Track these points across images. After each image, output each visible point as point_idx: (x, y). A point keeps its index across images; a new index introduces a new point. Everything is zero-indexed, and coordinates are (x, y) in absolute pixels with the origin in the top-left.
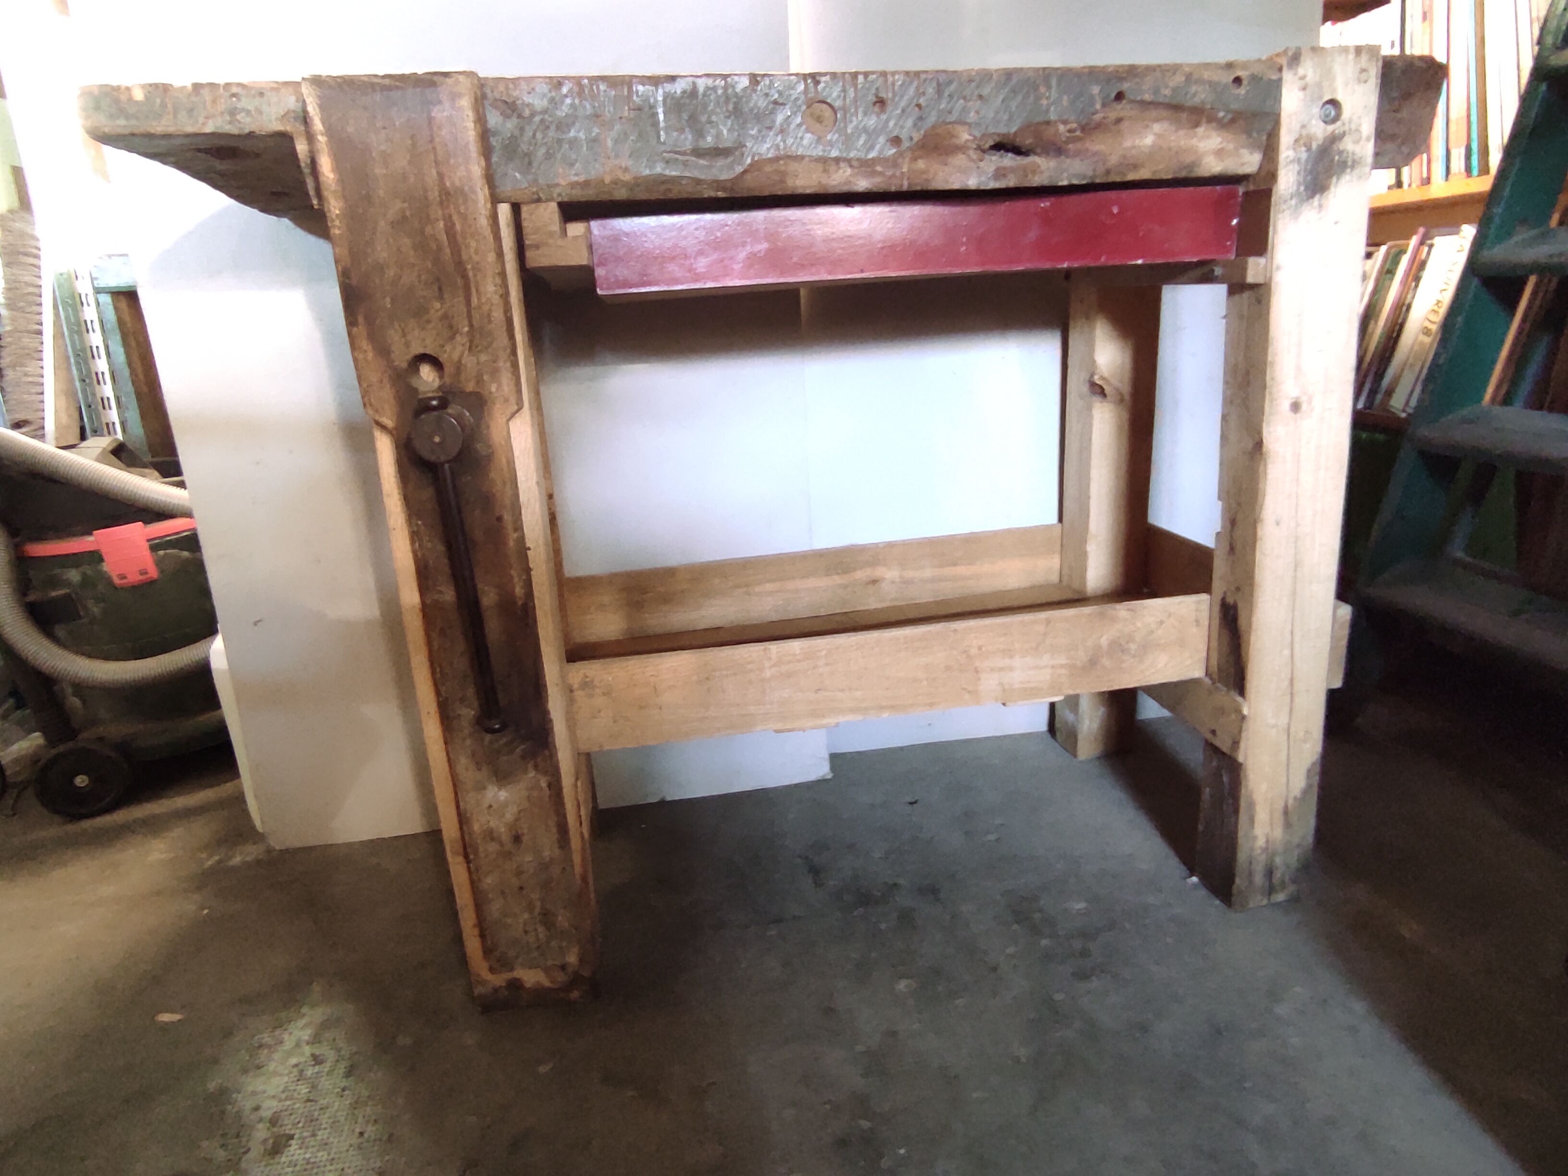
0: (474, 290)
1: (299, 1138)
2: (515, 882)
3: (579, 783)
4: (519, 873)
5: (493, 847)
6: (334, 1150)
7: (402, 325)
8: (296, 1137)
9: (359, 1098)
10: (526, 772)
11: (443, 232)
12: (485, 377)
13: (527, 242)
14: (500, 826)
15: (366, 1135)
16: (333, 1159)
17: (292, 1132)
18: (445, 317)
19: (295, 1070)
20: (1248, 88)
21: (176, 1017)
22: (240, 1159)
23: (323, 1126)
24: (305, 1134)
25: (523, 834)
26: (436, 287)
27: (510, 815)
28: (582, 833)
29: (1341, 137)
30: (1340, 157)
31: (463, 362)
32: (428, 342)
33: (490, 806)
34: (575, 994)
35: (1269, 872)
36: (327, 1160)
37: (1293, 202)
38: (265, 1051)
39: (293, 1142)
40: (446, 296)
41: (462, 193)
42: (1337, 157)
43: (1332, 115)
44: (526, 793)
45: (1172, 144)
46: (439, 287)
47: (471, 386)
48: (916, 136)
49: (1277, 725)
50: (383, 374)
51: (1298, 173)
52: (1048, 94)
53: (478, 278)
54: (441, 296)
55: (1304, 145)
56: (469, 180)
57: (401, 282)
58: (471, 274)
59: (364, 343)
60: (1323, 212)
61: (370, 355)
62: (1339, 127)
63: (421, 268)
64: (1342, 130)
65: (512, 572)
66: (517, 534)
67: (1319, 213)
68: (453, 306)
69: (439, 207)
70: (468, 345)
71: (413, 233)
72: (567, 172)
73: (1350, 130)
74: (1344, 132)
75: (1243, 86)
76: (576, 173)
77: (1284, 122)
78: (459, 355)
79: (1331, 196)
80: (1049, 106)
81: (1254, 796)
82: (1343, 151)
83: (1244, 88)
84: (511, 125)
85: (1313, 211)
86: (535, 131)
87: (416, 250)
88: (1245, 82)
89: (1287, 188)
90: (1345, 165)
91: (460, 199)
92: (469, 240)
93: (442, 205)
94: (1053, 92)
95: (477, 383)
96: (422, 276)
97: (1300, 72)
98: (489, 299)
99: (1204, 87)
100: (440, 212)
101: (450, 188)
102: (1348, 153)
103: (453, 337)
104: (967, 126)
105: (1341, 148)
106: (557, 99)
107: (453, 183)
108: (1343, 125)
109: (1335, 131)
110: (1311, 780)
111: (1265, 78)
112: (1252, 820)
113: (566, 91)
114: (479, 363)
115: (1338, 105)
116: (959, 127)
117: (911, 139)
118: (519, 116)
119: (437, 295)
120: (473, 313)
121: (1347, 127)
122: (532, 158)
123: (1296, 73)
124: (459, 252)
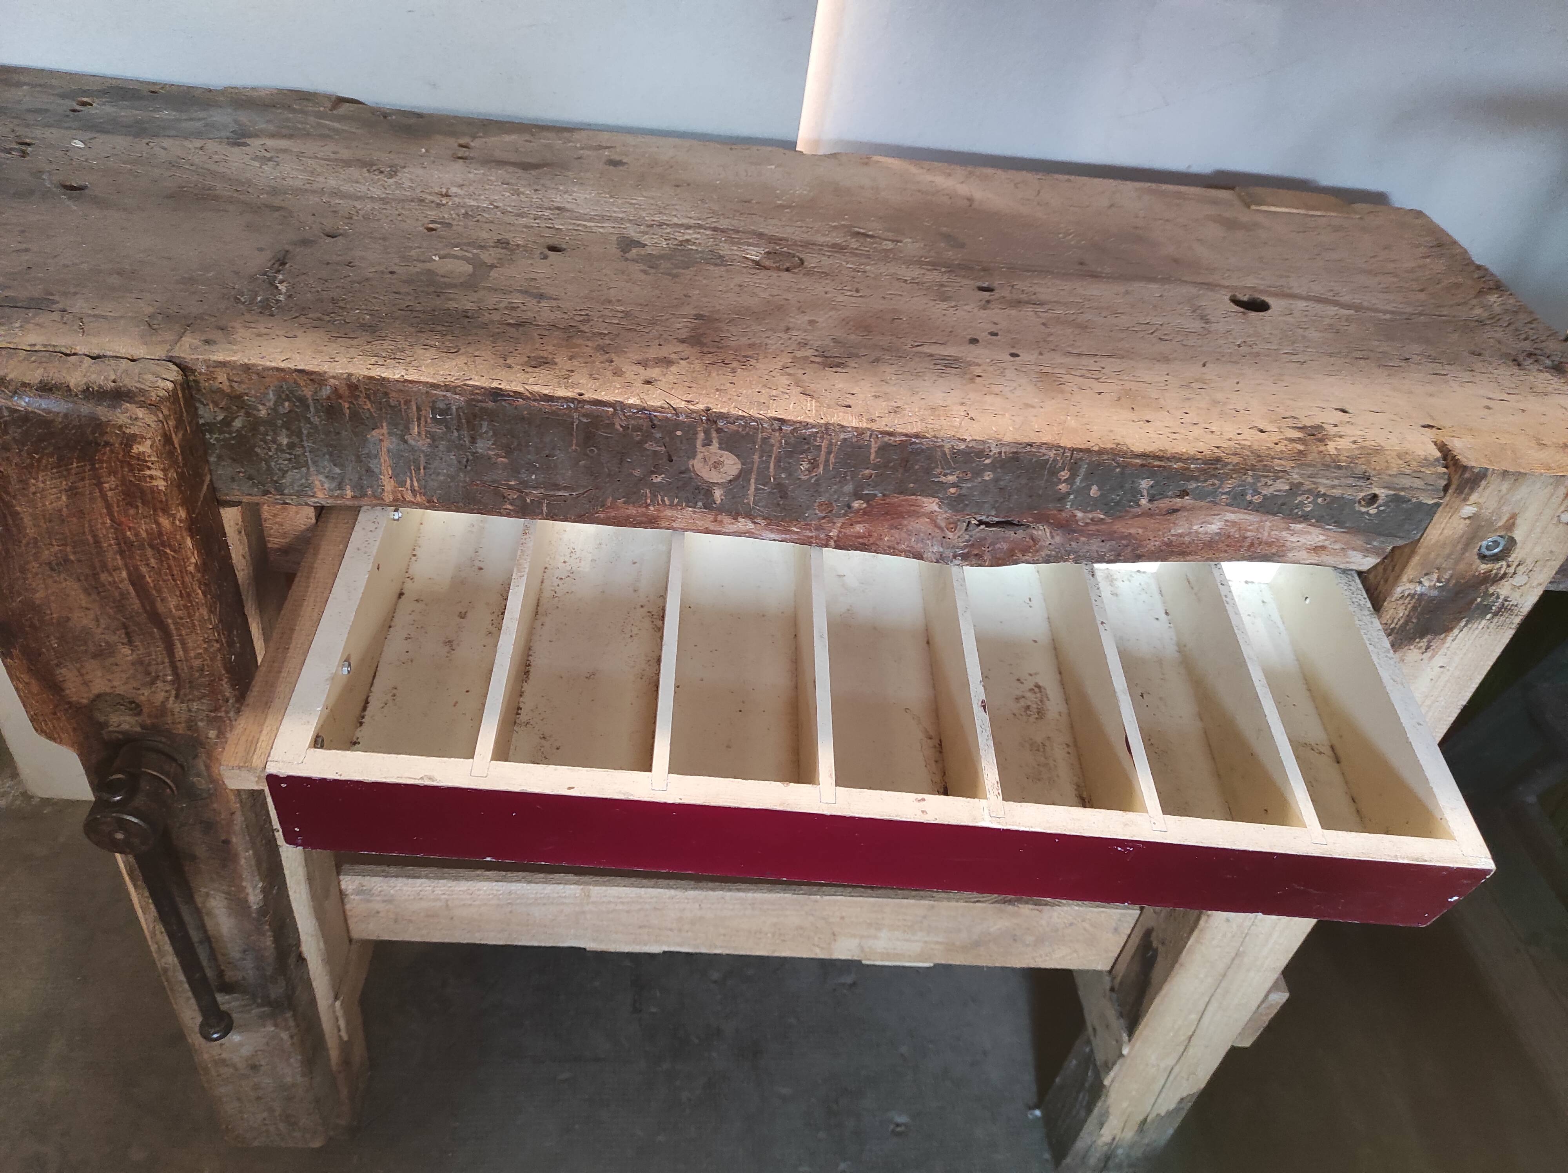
0: (178, 644)
2: (253, 1094)
4: (256, 1088)
7: (78, 666)
10: (264, 1026)
11: (126, 582)
12: (201, 724)
18: (140, 662)
20: (1382, 508)
26: (121, 632)
28: (341, 1037)
29: (1498, 579)
30: (1482, 601)
31: (169, 706)
32: (116, 683)
35: (1107, 1158)
40: (137, 643)
41: (151, 546)
42: (1479, 600)
43: (1496, 551)
44: (265, 1040)
45: (1249, 534)
46: (128, 634)
47: (181, 729)
48: (856, 505)
49: (1158, 1065)
50: (56, 706)
51: (1414, 608)
52: (1070, 481)
53: (183, 633)
54: (130, 642)
55: (1439, 581)
56: (160, 534)
57: (70, 624)
58: (172, 627)
59: (25, 677)
60: (1429, 654)
61: (35, 688)
62: (1501, 567)
63: (99, 613)
64: (1502, 572)
65: (244, 884)
66: (251, 852)
67: (1423, 653)
68: (150, 655)
69: (118, 557)
70: (174, 692)
71: (82, 578)
72: (326, 486)
73: (1515, 573)
74: (1505, 574)
75: (1375, 506)
76: (340, 487)
77: (1421, 550)
78: (161, 699)
79: (1449, 639)
80: (1069, 494)
81: (1111, 1110)
82: (1493, 594)
83: (1377, 508)
84: (237, 423)
85: (1416, 650)
86: (276, 434)
87: (89, 594)
88: (1380, 501)
89: (1390, 622)
90: (1486, 609)
91: (149, 552)
92: (166, 594)
93: (121, 552)
94: (1078, 480)
95: (189, 728)
96: (102, 621)
97: (1474, 497)
98: (201, 654)
99: (1315, 500)
100: (120, 562)
101: (133, 538)
102: (1498, 597)
103: (153, 682)
104: (937, 500)
105: (1491, 590)
106: (310, 401)
107: (137, 535)
108: (1508, 566)
109: (1491, 571)
110: (1181, 1106)
111: (1414, 500)
112: (1102, 1125)
113: (326, 392)
114: (190, 711)
115: (1512, 541)
116: (925, 499)
117: (849, 507)
118: (248, 414)
119: (125, 641)
120: (179, 664)
121: (1511, 570)
122: (273, 464)
123: (1465, 500)
124: (153, 604)
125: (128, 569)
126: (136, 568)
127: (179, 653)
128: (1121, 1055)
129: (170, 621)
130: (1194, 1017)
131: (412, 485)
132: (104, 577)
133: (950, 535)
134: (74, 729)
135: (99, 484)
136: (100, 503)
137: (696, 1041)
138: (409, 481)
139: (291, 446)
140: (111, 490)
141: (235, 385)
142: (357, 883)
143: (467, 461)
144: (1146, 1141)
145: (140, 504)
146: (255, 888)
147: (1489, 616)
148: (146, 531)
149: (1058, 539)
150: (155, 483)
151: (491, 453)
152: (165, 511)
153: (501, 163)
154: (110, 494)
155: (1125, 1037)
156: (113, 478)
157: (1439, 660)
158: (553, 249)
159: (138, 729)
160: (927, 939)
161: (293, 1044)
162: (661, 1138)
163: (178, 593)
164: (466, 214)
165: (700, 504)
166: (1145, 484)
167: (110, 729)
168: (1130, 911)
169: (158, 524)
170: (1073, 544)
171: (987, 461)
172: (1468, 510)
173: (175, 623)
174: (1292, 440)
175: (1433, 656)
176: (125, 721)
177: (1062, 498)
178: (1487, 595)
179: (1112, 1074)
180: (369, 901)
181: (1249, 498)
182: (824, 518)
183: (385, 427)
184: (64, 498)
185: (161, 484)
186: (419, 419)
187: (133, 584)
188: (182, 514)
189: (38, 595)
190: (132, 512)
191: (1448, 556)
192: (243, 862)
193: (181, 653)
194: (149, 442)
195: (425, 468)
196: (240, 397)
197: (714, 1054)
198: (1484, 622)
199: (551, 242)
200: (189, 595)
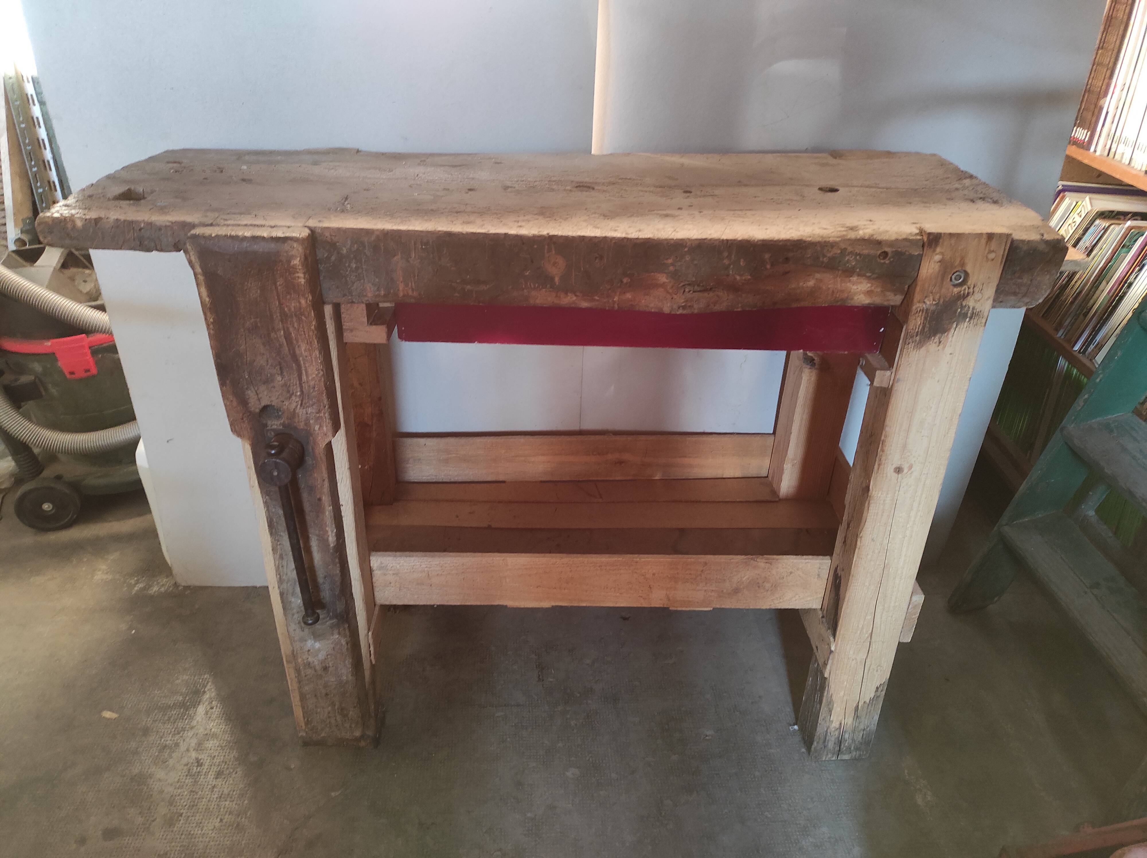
0: (304, 372)
1: (185, 816)
2: (324, 691)
3: (370, 633)
4: (326, 686)
5: (309, 671)
6: (205, 828)
7: (256, 389)
8: (184, 815)
9: (222, 794)
10: (333, 634)
11: (283, 337)
12: (311, 422)
13: (344, 327)
14: (315, 661)
15: (224, 821)
16: (204, 834)
17: (182, 811)
18: (285, 385)
19: (186, 767)
20: (892, 260)
21: (114, 715)
22: (150, 824)
23: (200, 810)
24: (189, 814)
25: (329, 667)
26: (278, 367)
27: (321, 656)
28: (371, 660)
29: (965, 296)
30: (961, 310)
31: (297, 411)
32: (273, 399)
33: (309, 651)
34: (363, 744)
35: (840, 742)
36: (200, 834)
37: (918, 338)
38: (168, 751)
39: (182, 819)
40: (285, 373)
41: (296, 315)
42: (959, 310)
43: (960, 281)
44: (332, 646)
45: (829, 286)
46: (281, 368)
47: (302, 426)
48: (625, 280)
49: (856, 659)
50: (243, 415)
51: (925, 318)
52: (729, 257)
53: (307, 365)
54: (282, 373)
55: (934, 300)
56: (300, 308)
57: (255, 364)
58: (302, 362)
59: (231, 397)
60: (941, 346)
61: (235, 403)
62: (965, 289)
63: (268, 356)
64: (967, 292)
65: (327, 529)
66: (331, 507)
67: (938, 346)
68: (290, 380)
69: (280, 323)
70: (300, 402)
71: (263, 336)
72: (372, 289)
73: (973, 292)
74: (968, 293)
75: (888, 258)
76: (378, 290)
77: (919, 283)
78: (294, 407)
79: (950, 335)
80: (730, 265)
81: (834, 698)
82: (965, 306)
83: (889, 259)
84: (333, 258)
85: (934, 345)
86: (350, 263)
87: (265, 346)
88: (890, 255)
89: (914, 328)
90: (965, 316)
91: (294, 319)
92: (300, 343)
93: (282, 321)
94: (733, 256)
95: (306, 424)
96: (269, 361)
97: (938, 250)
98: (314, 378)
99: (856, 258)
100: (281, 326)
101: (288, 312)
102: (969, 308)
103: (290, 397)
104: (665, 275)
105: (964, 304)
106: (366, 243)
107: (290, 310)
108: (969, 288)
109: (960, 292)
110: (878, 693)
111: (907, 253)
112: (830, 711)
113: (373, 238)
114: (307, 413)
115: (967, 274)
116: (659, 275)
117: (622, 282)
118: (338, 253)
119: (279, 372)
120: (303, 385)
121: (971, 290)
122: (348, 279)
123: (934, 251)
124: (294, 349)
125: (284, 330)
126: (288, 328)
127: (304, 378)
128: (831, 652)
129: (301, 359)
130: (870, 617)
131: (412, 286)
132: (273, 335)
133: (675, 297)
134: (251, 429)
135: (275, 283)
136: (275, 292)
137: (579, 695)
138: (410, 284)
139: (357, 268)
140: (280, 285)
141: (333, 238)
142: (379, 561)
143: (437, 270)
144: (862, 727)
145: (292, 293)
146: (332, 532)
147: (968, 320)
148: (294, 307)
149: (731, 296)
150: (300, 280)
151: (448, 265)
152: (303, 295)
153: (441, 166)
154: (279, 288)
155: (832, 639)
156: (281, 279)
157: (948, 350)
158: (470, 190)
159: (281, 427)
160: (705, 588)
161: (347, 649)
162: (560, 745)
163: (306, 342)
164: (427, 182)
165: (548, 286)
166: (767, 256)
167: (268, 428)
168: (825, 561)
169: (300, 303)
170: (740, 299)
171: (686, 249)
172: (938, 258)
173: (304, 360)
174: (840, 231)
175: (944, 347)
176: (274, 424)
177: (727, 268)
178: (962, 307)
179: (828, 667)
180: (385, 574)
181: (821, 259)
182: (610, 289)
183: (399, 255)
184: (259, 291)
185: (302, 281)
186: (415, 249)
187: (286, 338)
188: (310, 297)
189: (242, 347)
190: (288, 297)
191: (935, 285)
192: (327, 513)
193: (305, 377)
194: (298, 259)
195: (418, 276)
196: (335, 244)
197: (590, 702)
198: (966, 324)
199: (470, 188)
200: (311, 343)
